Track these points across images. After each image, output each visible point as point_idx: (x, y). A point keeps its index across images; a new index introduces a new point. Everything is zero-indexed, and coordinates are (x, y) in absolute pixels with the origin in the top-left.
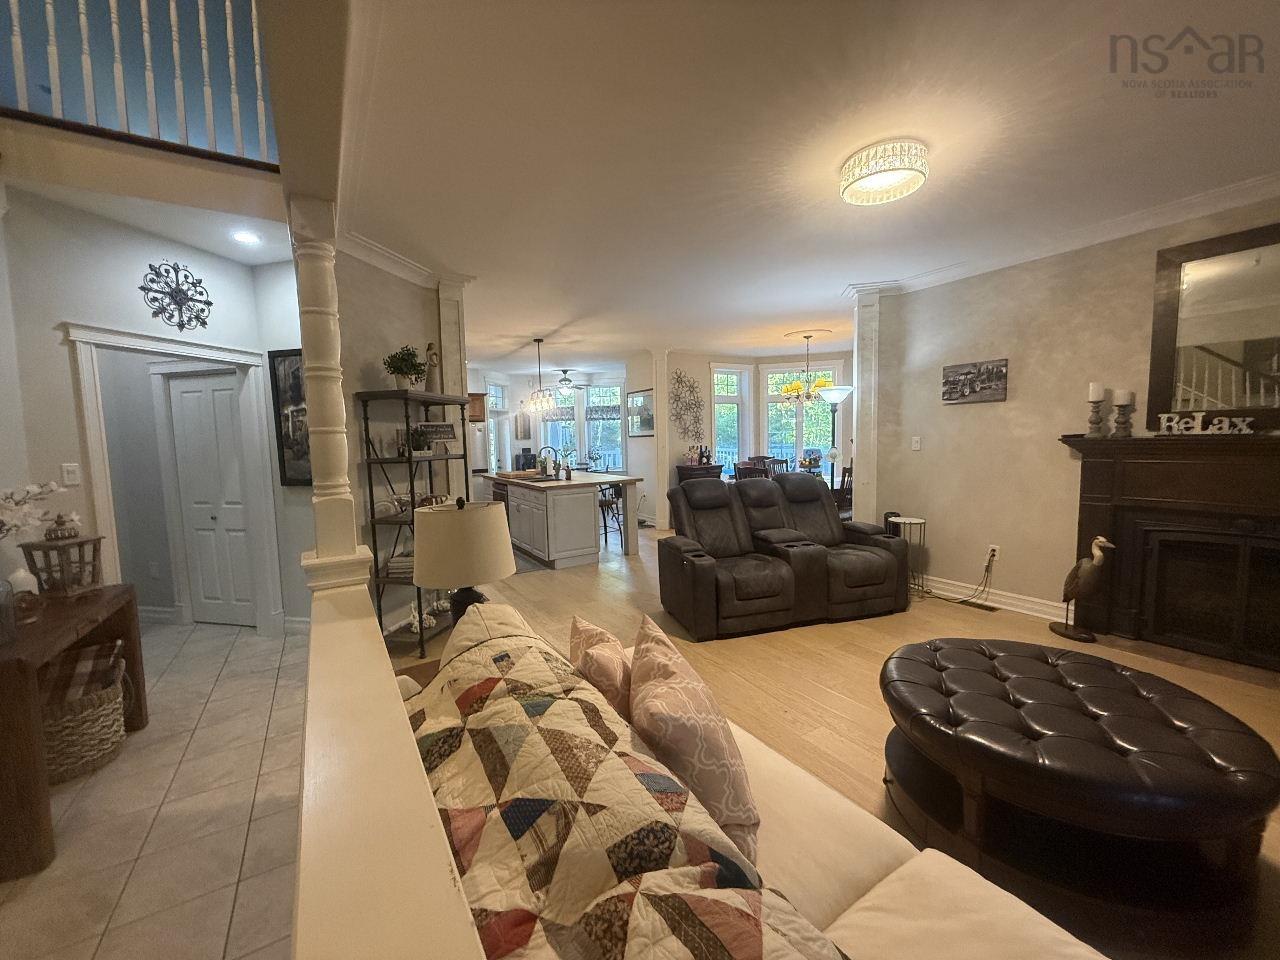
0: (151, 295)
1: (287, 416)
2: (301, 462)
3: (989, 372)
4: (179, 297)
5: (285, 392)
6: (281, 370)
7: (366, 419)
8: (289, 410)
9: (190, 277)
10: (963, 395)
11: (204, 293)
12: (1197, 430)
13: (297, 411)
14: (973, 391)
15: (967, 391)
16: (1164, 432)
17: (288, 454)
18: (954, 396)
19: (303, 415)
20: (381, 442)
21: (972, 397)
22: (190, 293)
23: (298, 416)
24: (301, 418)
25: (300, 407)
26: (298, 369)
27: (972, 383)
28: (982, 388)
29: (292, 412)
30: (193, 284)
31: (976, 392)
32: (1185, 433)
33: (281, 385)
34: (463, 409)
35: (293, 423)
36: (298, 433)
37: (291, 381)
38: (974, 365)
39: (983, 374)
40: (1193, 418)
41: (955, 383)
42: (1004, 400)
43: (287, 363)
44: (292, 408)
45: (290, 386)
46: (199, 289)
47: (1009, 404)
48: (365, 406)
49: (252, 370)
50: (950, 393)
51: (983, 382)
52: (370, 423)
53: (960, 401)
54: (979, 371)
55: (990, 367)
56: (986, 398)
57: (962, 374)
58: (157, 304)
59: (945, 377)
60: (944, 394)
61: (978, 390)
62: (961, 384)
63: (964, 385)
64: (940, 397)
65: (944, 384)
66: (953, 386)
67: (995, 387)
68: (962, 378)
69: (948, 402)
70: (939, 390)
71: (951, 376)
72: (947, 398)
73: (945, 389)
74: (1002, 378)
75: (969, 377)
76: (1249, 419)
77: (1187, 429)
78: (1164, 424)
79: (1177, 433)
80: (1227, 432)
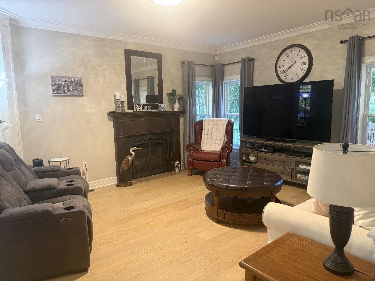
3: (76, 82)
10: (64, 92)
12: (142, 110)
14: (69, 90)
15: (66, 90)
16: (135, 110)
18: (60, 92)
21: (69, 93)
27: (68, 87)
28: (73, 90)
31: (70, 91)
32: (139, 111)
38: (69, 78)
39: (73, 83)
40: (140, 106)
41: (60, 85)
42: (82, 96)
47: (84, 98)
50: (58, 90)
51: (73, 86)
53: (63, 95)
54: (71, 81)
55: (76, 80)
56: (76, 94)
57: (63, 81)
59: (52, 81)
60: (54, 90)
61: (71, 90)
62: (62, 86)
63: (64, 87)
64: (51, 92)
65: (53, 85)
66: (58, 87)
67: (78, 89)
68: (63, 83)
69: (56, 95)
70: (50, 88)
71: (56, 81)
72: (55, 92)
73: (54, 88)
74: (81, 85)
75: (67, 83)
76: (151, 107)
77: (140, 109)
78: (135, 108)
79: (138, 111)
80: (147, 110)
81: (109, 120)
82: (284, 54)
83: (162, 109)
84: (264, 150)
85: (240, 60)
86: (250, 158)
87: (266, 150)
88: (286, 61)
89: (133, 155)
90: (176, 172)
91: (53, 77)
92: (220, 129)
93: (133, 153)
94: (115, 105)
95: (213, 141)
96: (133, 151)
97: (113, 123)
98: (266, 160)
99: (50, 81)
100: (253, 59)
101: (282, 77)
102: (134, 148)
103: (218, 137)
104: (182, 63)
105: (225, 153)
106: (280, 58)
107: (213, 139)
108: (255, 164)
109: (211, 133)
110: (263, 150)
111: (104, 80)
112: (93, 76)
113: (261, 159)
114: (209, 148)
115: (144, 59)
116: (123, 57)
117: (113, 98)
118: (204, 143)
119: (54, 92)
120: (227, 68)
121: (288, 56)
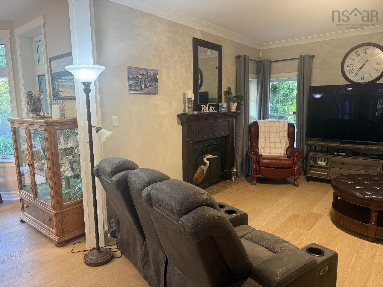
3: (152, 76)
10: (141, 88)
12: (207, 111)
14: (146, 87)
15: (143, 86)
16: (202, 112)
18: (137, 88)
21: (146, 91)
27: (145, 81)
28: (150, 86)
38: (145, 70)
39: (149, 77)
40: (207, 106)
41: (137, 79)
51: (149, 82)
53: (140, 92)
54: (148, 74)
55: (152, 73)
56: (152, 92)
57: (140, 75)
59: (129, 74)
60: (130, 86)
61: (148, 86)
62: (139, 81)
63: (141, 82)
64: (127, 88)
65: (129, 79)
66: (135, 81)
67: (154, 86)
68: (140, 77)
69: (134, 92)
70: (126, 83)
71: (133, 74)
72: (133, 89)
73: (131, 83)
74: (156, 80)
75: (144, 77)
76: (215, 107)
77: (206, 110)
78: (202, 108)
79: (204, 112)
80: (212, 111)
81: (178, 123)
82: (354, 52)
83: (223, 110)
84: (343, 154)
85: (299, 57)
86: (318, 162)
87: (345, 154)
88: (356, 60)
89: (208, 165)
90: (232, 181)
91: (130, 69)
92: (280, 132)
93: (208, 162)
94: (183, 106)
95: (272, 145)
96: (207, 159)
97: (181, 127)
98: (343, 164)
99: (126, 74)
100: (313, 57)
101: (351, 76)
102: (209, 156)
103: (278, 140)
104: (238, 57)
105: (296, 158)
106: (349, 57)
107: (272, 143)
108: (328, 169)
109: (269, 136)
110: (340, 154)
111: (175, 75)
112: (166, 70)
113: (336, 163)
114: (268, 153)
115: (209, 51)
116: (191, 47)
117: (182, 97)
118: (261, 148)
119: (131, 88)
120: (274, 66)
121: (359, 55)
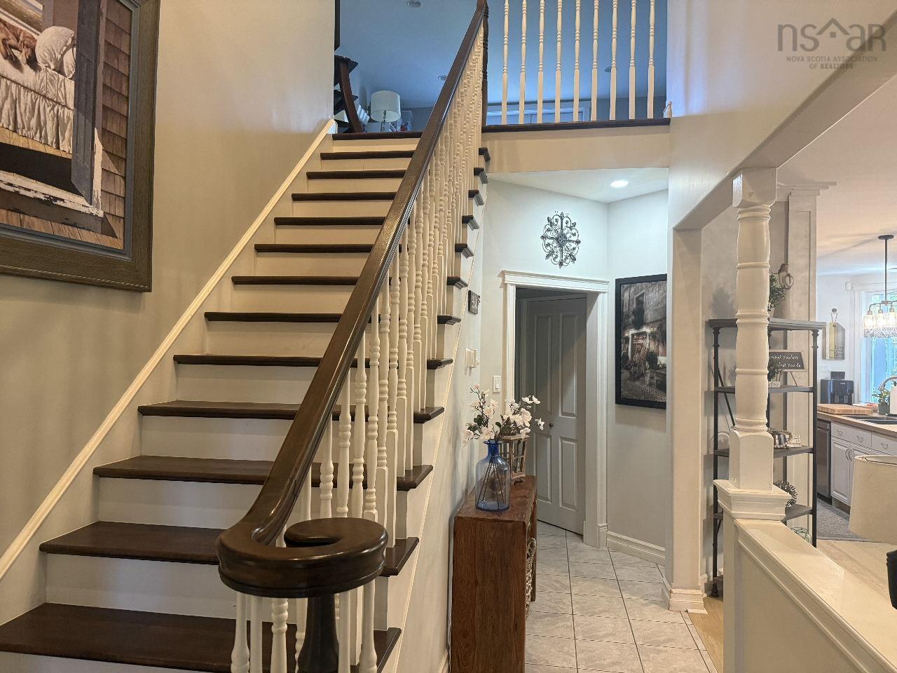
0: (548, 241)
1: (627, 339)
2: (637, 383)
4: (561, 240)
5: (628, 316)
6: (626, 296)
7: (716, 346)
8: (630, 333)
9: (569, 223)
11: (577, 234)
13: (638, 334)
17: (625, 374)
19: (643, 339)
20: (725, 368)
22: (568, 236)
23: (637, 339)
24: (641, 341)
25: (641, 330)
26: (642, 295)
29: (633, 335)
30: (571, 228)
33: (625, 310)
34: (815, 335)
35: (632, 344)
36: (637, 355)
37: (635, 306)
43: (633, 289)
44: (632, 331)
45: (634, 313)
46: (574, 231)
48: (716, 333)
49: (600, 297)
52: (719, 351)
58: (549, 248)
